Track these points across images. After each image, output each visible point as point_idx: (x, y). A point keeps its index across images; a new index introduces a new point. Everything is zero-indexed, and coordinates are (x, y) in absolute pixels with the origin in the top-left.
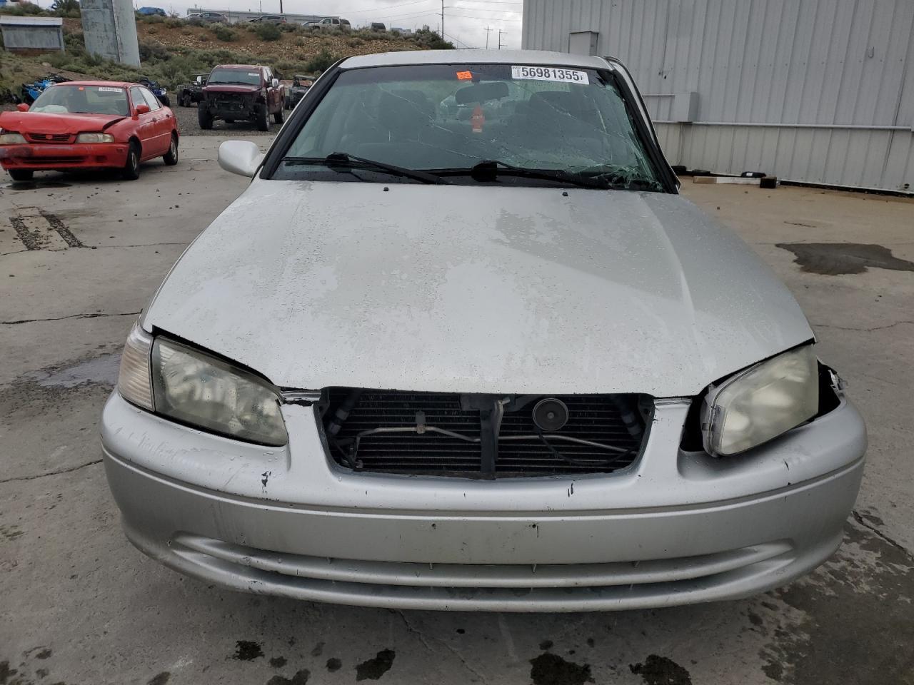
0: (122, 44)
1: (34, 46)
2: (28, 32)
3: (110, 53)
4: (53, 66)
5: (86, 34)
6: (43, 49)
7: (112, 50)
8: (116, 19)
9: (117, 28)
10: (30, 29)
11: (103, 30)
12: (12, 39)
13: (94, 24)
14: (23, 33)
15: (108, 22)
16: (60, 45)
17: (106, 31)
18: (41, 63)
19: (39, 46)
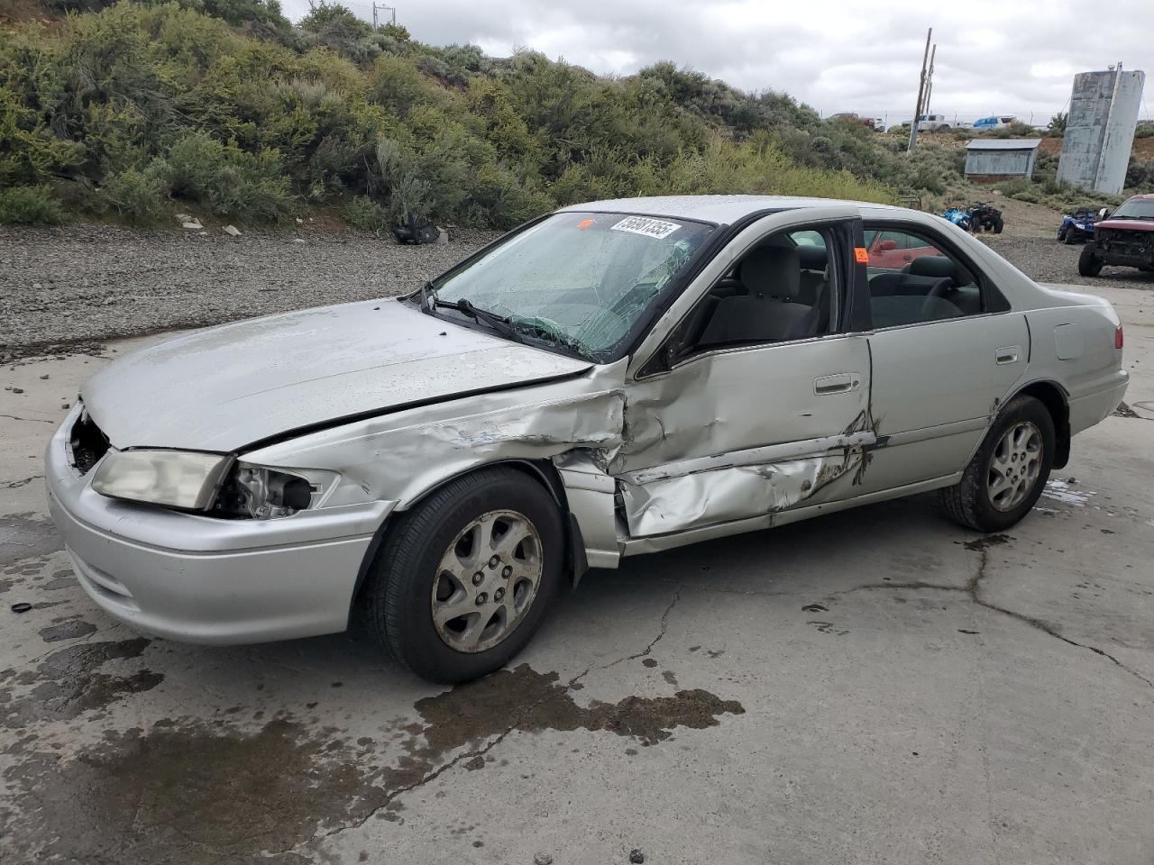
0: (1103, 167)
1: (996, 173)
2: (994, 157)
3: (1084, 179)
4: (1004, 194)
5: (1062, 156)
6: (1005, 175)
7: (1089, 174)
8: (1106, 137)
9: (1104, 148)
10: (999, 153)
11: (1086, 150)
12: (975, 164)
13: (1076, 144)
14: (988, 158)
15: (1095, 140)
16: (1026, 171)
17: (1088, 152)
18: (992, 191)
19: (1002, 172)
